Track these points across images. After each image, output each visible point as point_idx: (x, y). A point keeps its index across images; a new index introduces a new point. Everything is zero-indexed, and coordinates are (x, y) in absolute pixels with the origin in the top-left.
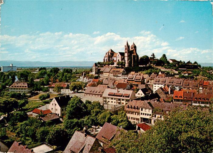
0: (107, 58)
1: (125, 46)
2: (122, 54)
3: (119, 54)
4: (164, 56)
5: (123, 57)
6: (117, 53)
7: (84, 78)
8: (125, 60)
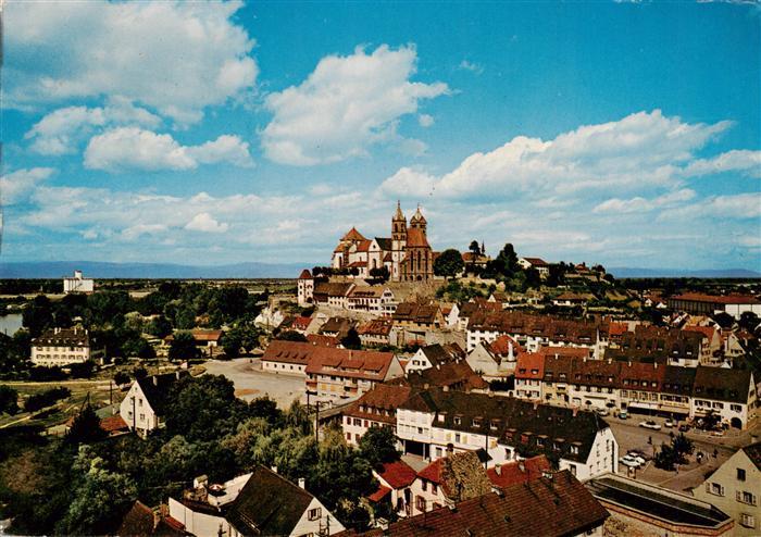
0: (341, 255)
1: (393, 221)
2: (385, 244)
3: (375, 243)
4: (509, 248)
5: (385, 253)
6: (370, 242)
7: (275, 315)
8: (392, 261)
